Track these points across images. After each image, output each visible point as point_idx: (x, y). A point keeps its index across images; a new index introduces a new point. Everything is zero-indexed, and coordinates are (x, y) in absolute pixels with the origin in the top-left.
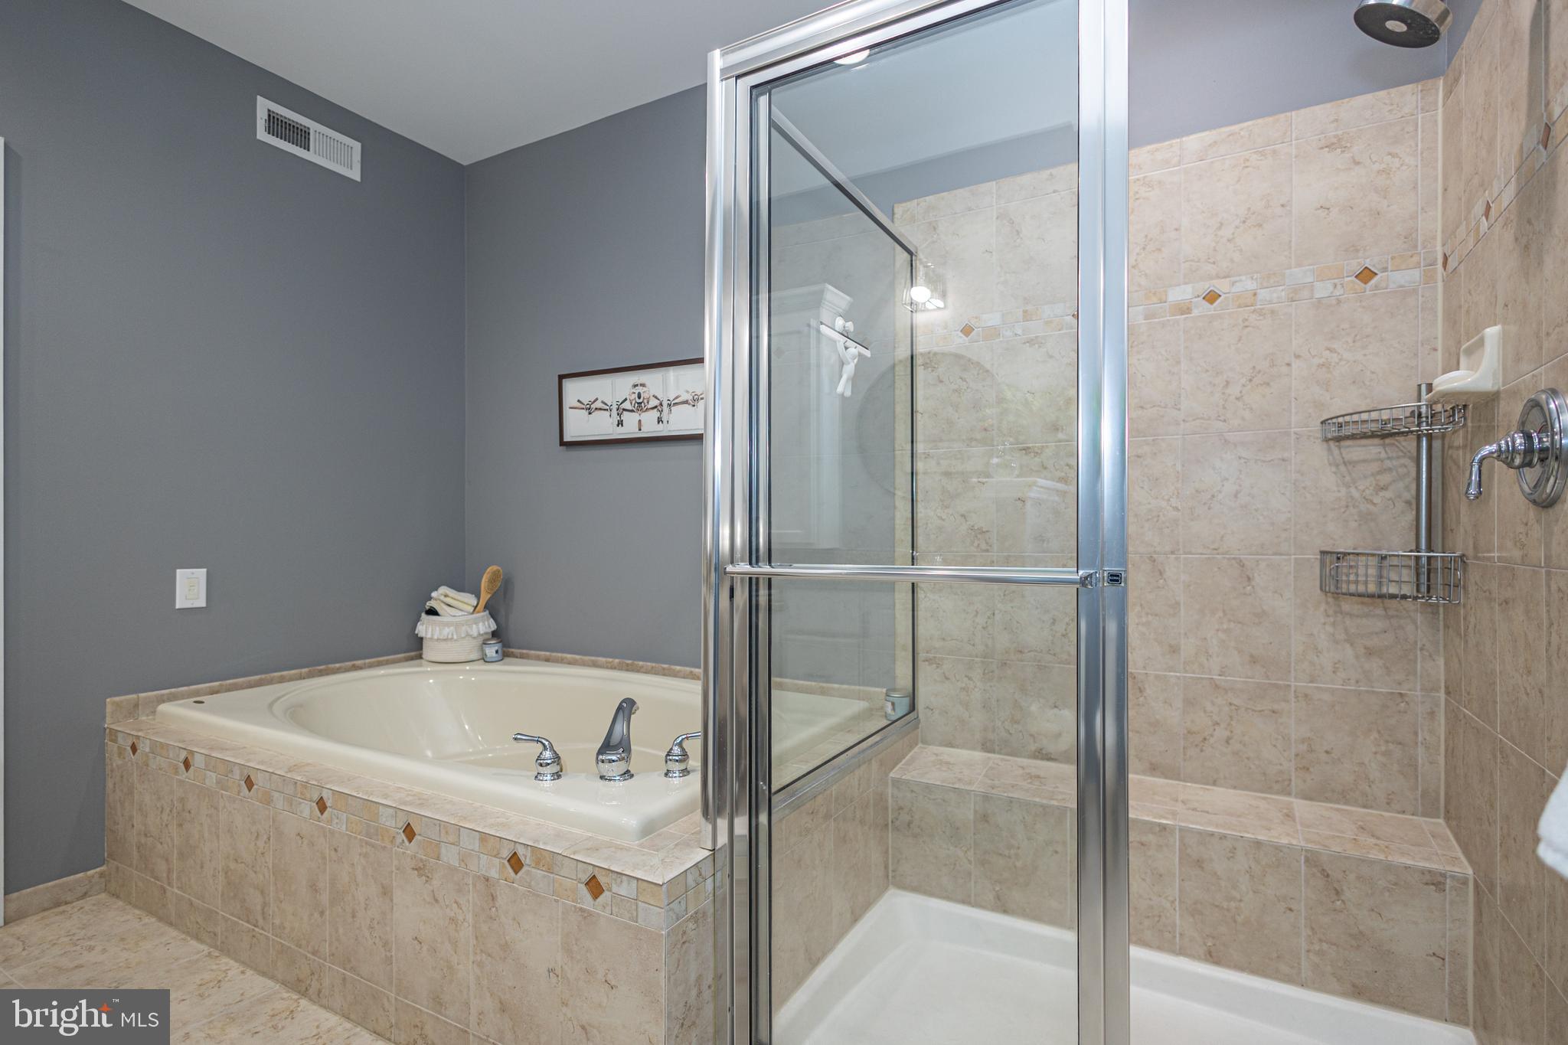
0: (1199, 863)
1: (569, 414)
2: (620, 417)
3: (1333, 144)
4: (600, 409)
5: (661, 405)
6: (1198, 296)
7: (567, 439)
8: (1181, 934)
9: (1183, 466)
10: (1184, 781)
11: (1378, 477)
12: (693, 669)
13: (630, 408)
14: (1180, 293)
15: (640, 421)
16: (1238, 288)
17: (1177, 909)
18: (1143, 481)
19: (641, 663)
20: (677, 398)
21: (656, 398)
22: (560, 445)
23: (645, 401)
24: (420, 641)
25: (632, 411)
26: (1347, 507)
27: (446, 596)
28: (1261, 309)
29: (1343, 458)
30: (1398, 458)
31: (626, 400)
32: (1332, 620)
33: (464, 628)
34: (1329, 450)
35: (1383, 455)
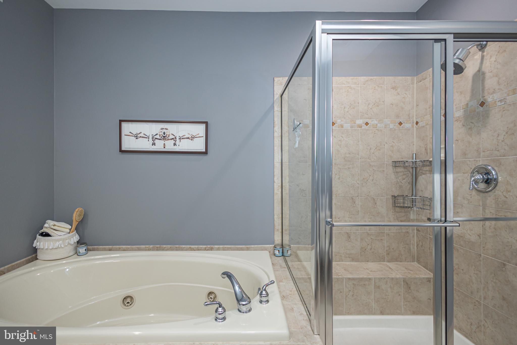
0: (379, 287)
1: (124, 138)
2: (154, 141)
3: (394, 88)
4: (143, 137)
5: (176, 138)
6: (364, 123)
7: (123, 149)
8: (374, 309)
9: (360, 172)
10: (361, 262)
11: (403, 176)
12: (191, 246)
13: (159, 138)
14: (359, 122)
15: (164, 144)
16: (373, 123)
17: (373, 301)
18: (350, 175)
19: (164, 246)
20: (184, 136)
21: (173, 135)
22: (120, 152)
23: (168, 136)
24: (35, 250)
25: (160, 139)
26: (397, 184)
27: (54, 225)
28: (378, 129)
29: (396, 171)
30: (407, 171)
31: (157, 134)
32: (394, 214)
33: (67, 241)
34: (393, 168)
35: (404, 171)
